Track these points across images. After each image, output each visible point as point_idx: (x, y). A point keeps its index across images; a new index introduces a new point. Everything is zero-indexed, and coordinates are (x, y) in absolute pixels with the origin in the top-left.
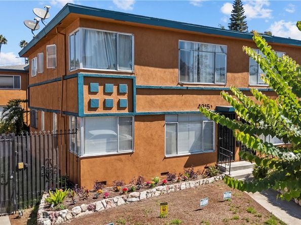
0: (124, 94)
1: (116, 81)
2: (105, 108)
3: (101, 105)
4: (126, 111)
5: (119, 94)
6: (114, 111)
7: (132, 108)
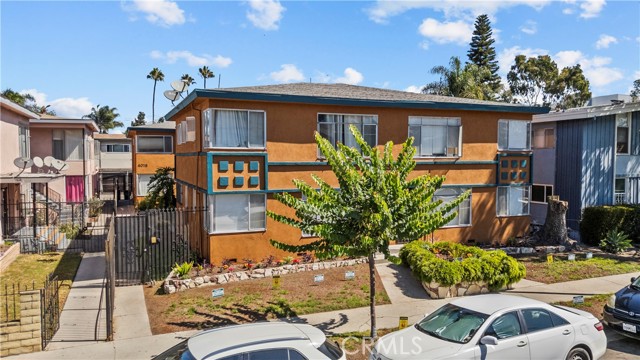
0: (255, 171)
1: (247, 158)
2: (235, 186)
3: (230, 183)
4: (258, 189)
5: (250, 171)
6: (245, 188)
7: (264, 185)
